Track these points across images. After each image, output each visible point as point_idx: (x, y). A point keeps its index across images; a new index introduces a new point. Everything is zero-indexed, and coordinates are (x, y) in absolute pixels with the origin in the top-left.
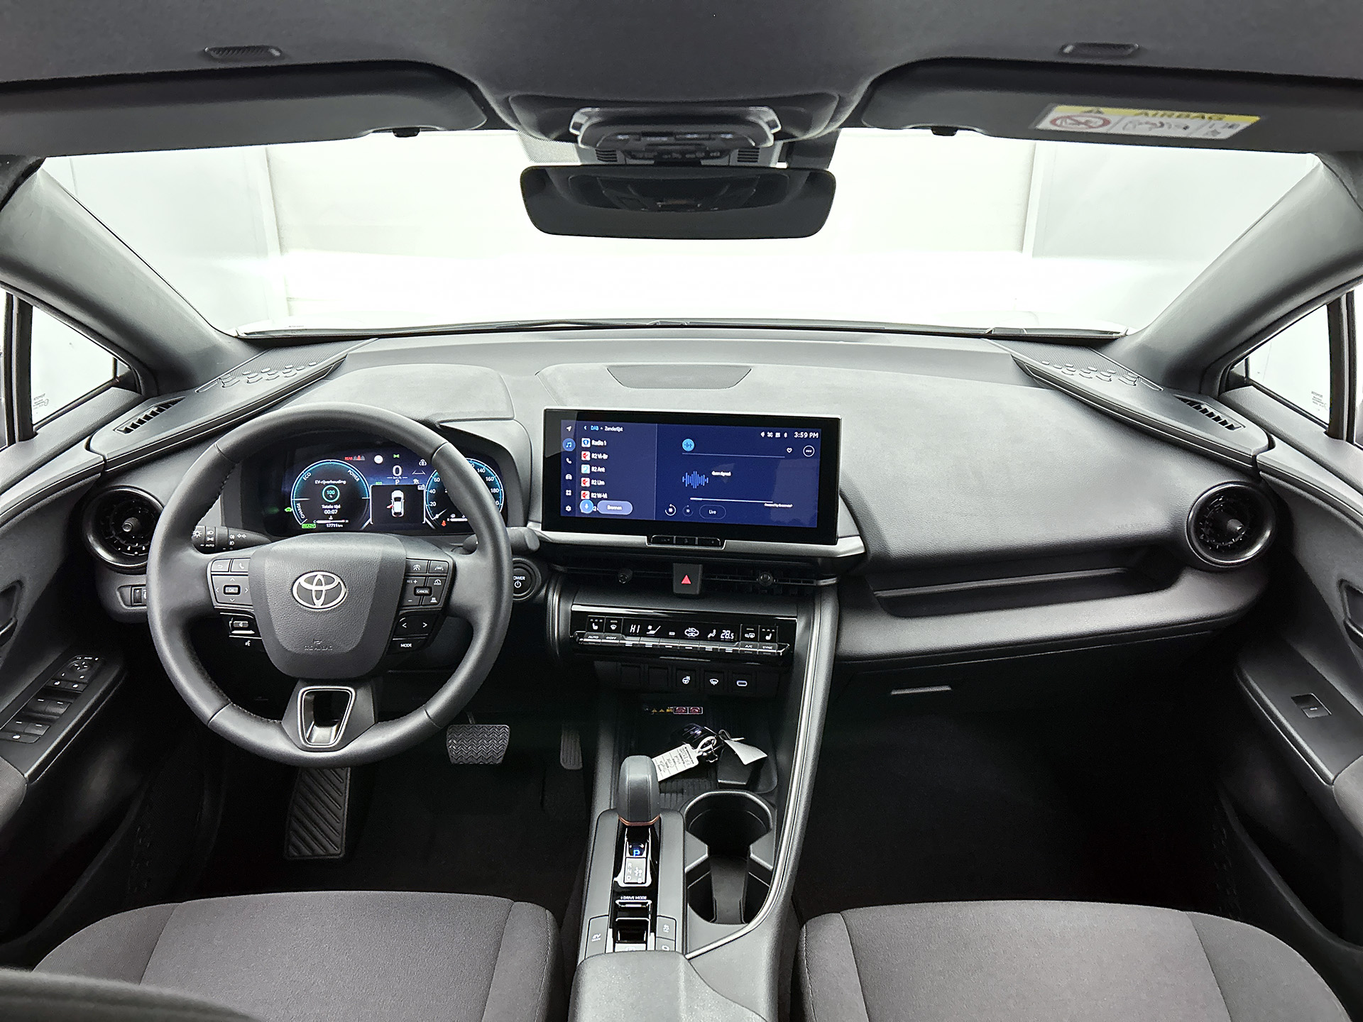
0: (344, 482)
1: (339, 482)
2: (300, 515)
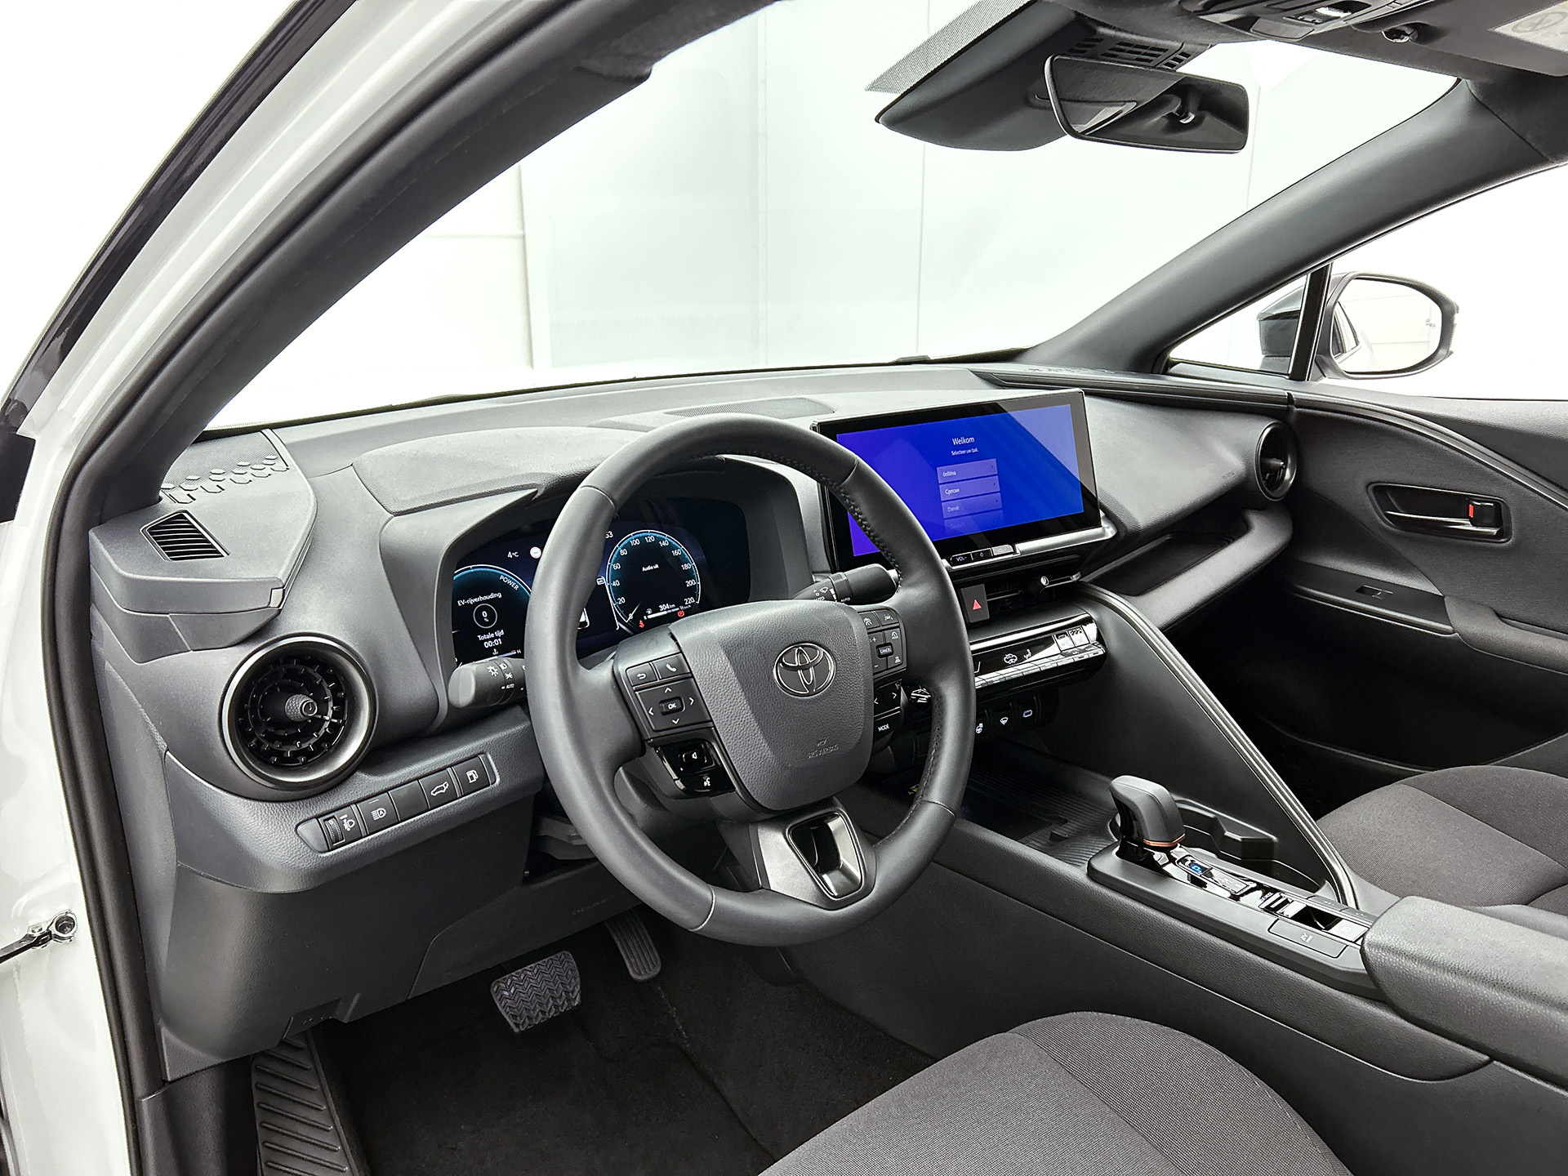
0: (499, 595)
1: (492, 596)
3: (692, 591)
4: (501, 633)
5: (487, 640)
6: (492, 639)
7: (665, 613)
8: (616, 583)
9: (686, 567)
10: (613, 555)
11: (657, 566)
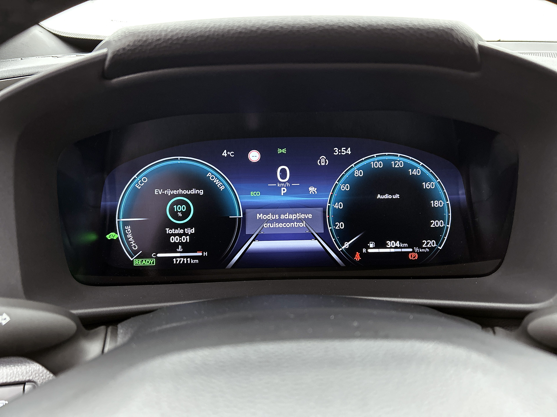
0: (201, 192)
1: (193, 191)
2: (130, 245)
3: (436, 234)
4: (193, 231)
5: (175, 235)
6: (180, 235)
7: (393, 250)
8: (339, 206)
9: (435, 204)
10: (346, 174)
11: (397, 196)
